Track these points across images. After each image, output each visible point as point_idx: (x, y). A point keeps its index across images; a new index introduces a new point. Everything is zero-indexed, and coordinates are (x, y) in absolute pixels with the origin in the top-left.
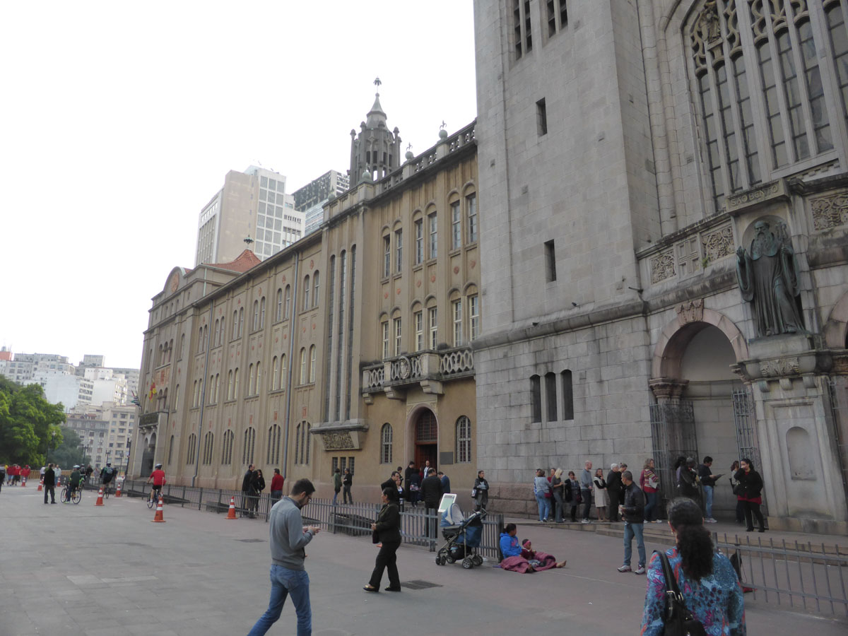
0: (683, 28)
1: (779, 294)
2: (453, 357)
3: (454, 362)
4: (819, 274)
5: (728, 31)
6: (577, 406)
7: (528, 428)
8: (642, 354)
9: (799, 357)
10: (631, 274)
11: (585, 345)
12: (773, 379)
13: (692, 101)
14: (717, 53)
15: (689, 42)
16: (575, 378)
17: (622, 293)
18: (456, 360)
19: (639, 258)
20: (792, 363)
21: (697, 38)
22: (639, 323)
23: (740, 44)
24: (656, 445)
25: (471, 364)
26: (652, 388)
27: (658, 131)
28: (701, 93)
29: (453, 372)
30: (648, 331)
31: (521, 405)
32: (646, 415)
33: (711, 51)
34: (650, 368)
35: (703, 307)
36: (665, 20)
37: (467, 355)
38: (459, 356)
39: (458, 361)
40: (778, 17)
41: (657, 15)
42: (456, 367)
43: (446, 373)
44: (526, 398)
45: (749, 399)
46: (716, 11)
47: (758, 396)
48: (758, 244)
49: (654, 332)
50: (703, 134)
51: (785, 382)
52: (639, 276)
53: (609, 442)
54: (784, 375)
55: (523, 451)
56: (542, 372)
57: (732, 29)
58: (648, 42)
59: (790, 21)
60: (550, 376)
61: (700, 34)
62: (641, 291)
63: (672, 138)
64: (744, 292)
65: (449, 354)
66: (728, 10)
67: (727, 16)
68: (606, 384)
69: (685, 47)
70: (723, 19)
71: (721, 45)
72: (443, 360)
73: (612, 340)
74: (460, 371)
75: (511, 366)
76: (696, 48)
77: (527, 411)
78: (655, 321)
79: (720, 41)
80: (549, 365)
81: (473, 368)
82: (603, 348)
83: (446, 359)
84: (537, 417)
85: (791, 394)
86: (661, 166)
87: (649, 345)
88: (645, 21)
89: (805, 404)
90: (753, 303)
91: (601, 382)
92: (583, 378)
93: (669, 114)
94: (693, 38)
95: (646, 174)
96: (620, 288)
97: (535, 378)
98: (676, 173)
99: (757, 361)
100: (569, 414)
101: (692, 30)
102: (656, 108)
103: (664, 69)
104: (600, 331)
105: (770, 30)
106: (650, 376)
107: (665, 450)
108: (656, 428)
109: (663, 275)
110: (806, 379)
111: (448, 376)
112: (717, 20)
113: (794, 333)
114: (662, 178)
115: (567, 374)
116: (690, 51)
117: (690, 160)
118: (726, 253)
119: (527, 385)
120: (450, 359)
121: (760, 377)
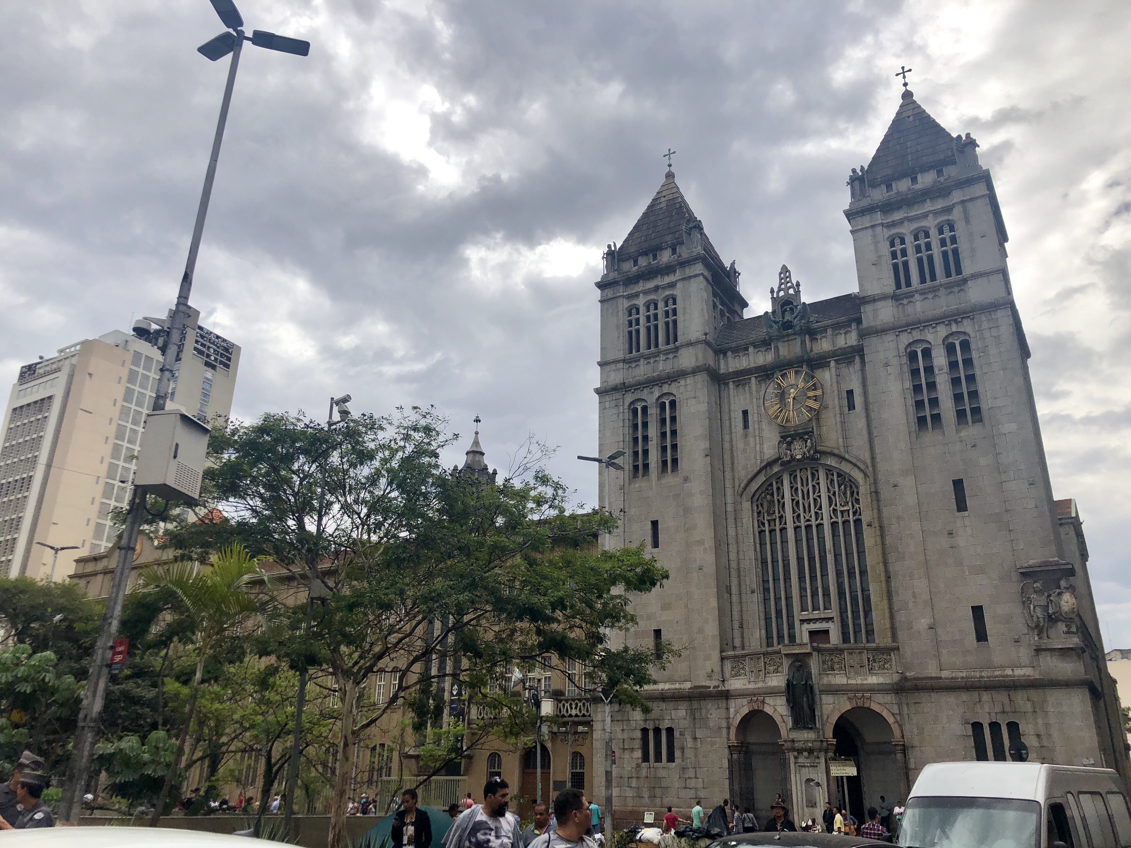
0: (752, 498)
1: (805, 706)
2: (571, 704)
3: (571, 708)
4: (824, 697)
5: (779, 513)
6: (677, 753)
7: (638, 766)
8: (724, 724)
9: (813, 741)
10: (717, 669)
11: (684, 711)
12: (800, 751)
13: (755, 550)
14: (772, 523)
15: (755, 508)
16: (677, 734)
17: (711, 680)
18: (574, 706)
19: (722, 659)
20: (810, 745)
21: (760, 508)
22: (722, 704)
23: (785, 524)
24: (731, 784)
25: (587, 711)
26: (729, 747)
27: (734, 565)
28: (761, 544)
29: (571, 716)
30: (728, 709)
31: (633, 749)
32: (726, 764)
33: (769, 521)
34: (728, 733)
35: (763, 702)
36: (741, 489)
37: (584, 704)
38: (577, 704)
39: (576, 708)
40: (807, 518)
41: (737, 484)
42: (574, 712)
43: (563, 716)
44: (638, 744)
45: (787, 761)
46: (772, 495)
47: (792, 760)
48: (796, 675)
49: (732, 710)
50: (761, 575)
51: (806, 754)
52: (722, 671)
53: (700, 780)
54: (805, 750)
55: (634, 783)
56: (650, 726)
57: (782, 512)
58: (730, 499)
59: (814, 523)
60: (657, 731)
61: (762, 505)
62: (723, 681)
63: (742, 574)
64: (788, 701)
65: (567, 701)
66: (780, 498)
67: (778, 500)
68: (699, 740)
69: (753, 511)
70: (776, 502)
71: (775, 520)
72: (561, 705)
73: (704, 712)
74: (577, 716)
75: (625, 718)
76: (759, 513)
77: (638, 754)
78: (733, 704)
79: (774, 517)
80: (657, 722)
81: (590, 716)
82: (697, 715)
83: (564, 705)
84: (645, 758)
85: (808, 761)
86: (734, 590)
87: (728, 718)
88: (728, 484)
89: (814, 766)
90: (792, 708)
91: (695, 739)
92: (682, 734)
93: (741, 556)
94: (757, 506)
95: (726, 596)
96: (710, 677)
97: (645, 731)
98: (744, 596)
99: (793, 741)
100: (671, 758)
101: (757, 500)
102: (733, 549)
103: (739, 524)
104: (695, 704)
105: (803, 524)
106: (728, 739)
107: (736, 787)
108: (731, 772)
109: (737, 675)
110: (815, 753)
111: (565, 719)
112: (773, 502)
113: (811, 729)
114: (735, 598)
115: (670, 731)
116: (756, 514)
117: (753, 592)
118: (777, 672)
119: (638, 734)
120: (567, 705)
121: (794, 749)
